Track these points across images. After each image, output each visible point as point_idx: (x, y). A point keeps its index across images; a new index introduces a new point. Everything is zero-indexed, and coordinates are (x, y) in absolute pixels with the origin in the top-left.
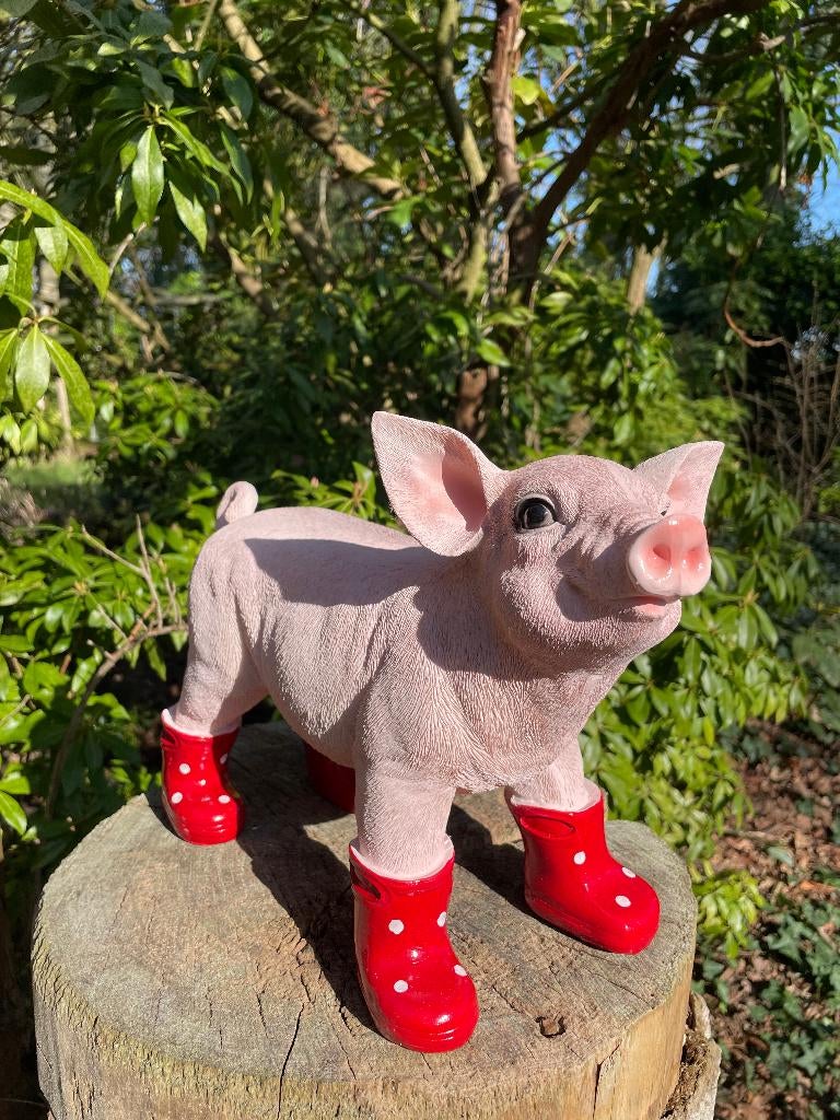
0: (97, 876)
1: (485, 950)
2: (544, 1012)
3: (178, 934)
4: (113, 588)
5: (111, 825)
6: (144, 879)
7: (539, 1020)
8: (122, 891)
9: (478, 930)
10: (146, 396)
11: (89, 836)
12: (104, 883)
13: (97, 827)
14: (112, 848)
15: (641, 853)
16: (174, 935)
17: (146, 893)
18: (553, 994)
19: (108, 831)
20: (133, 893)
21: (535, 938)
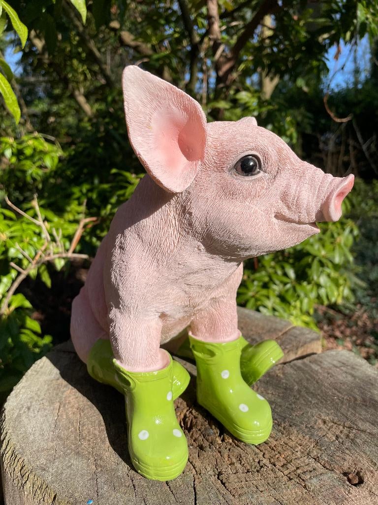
0: (39, 396)
1: (294, 430)
2: (345, 468)
3: (100, 432)
4: (21, 236)
5: (42, 364)
6: (70, 397)
7: (345, 474)
8: (57, 405)
9: (285, 418)
10: (29, 146)
11: (29, 372)
12: (44, 401)
13: (34, 365)
14: (46, 378)
15: (357, 367)
16: (97, 432)
17: (73, 406)
18: (347, 457)
19: (41, 368)
20: (64, 406)
21: (320, 421)
